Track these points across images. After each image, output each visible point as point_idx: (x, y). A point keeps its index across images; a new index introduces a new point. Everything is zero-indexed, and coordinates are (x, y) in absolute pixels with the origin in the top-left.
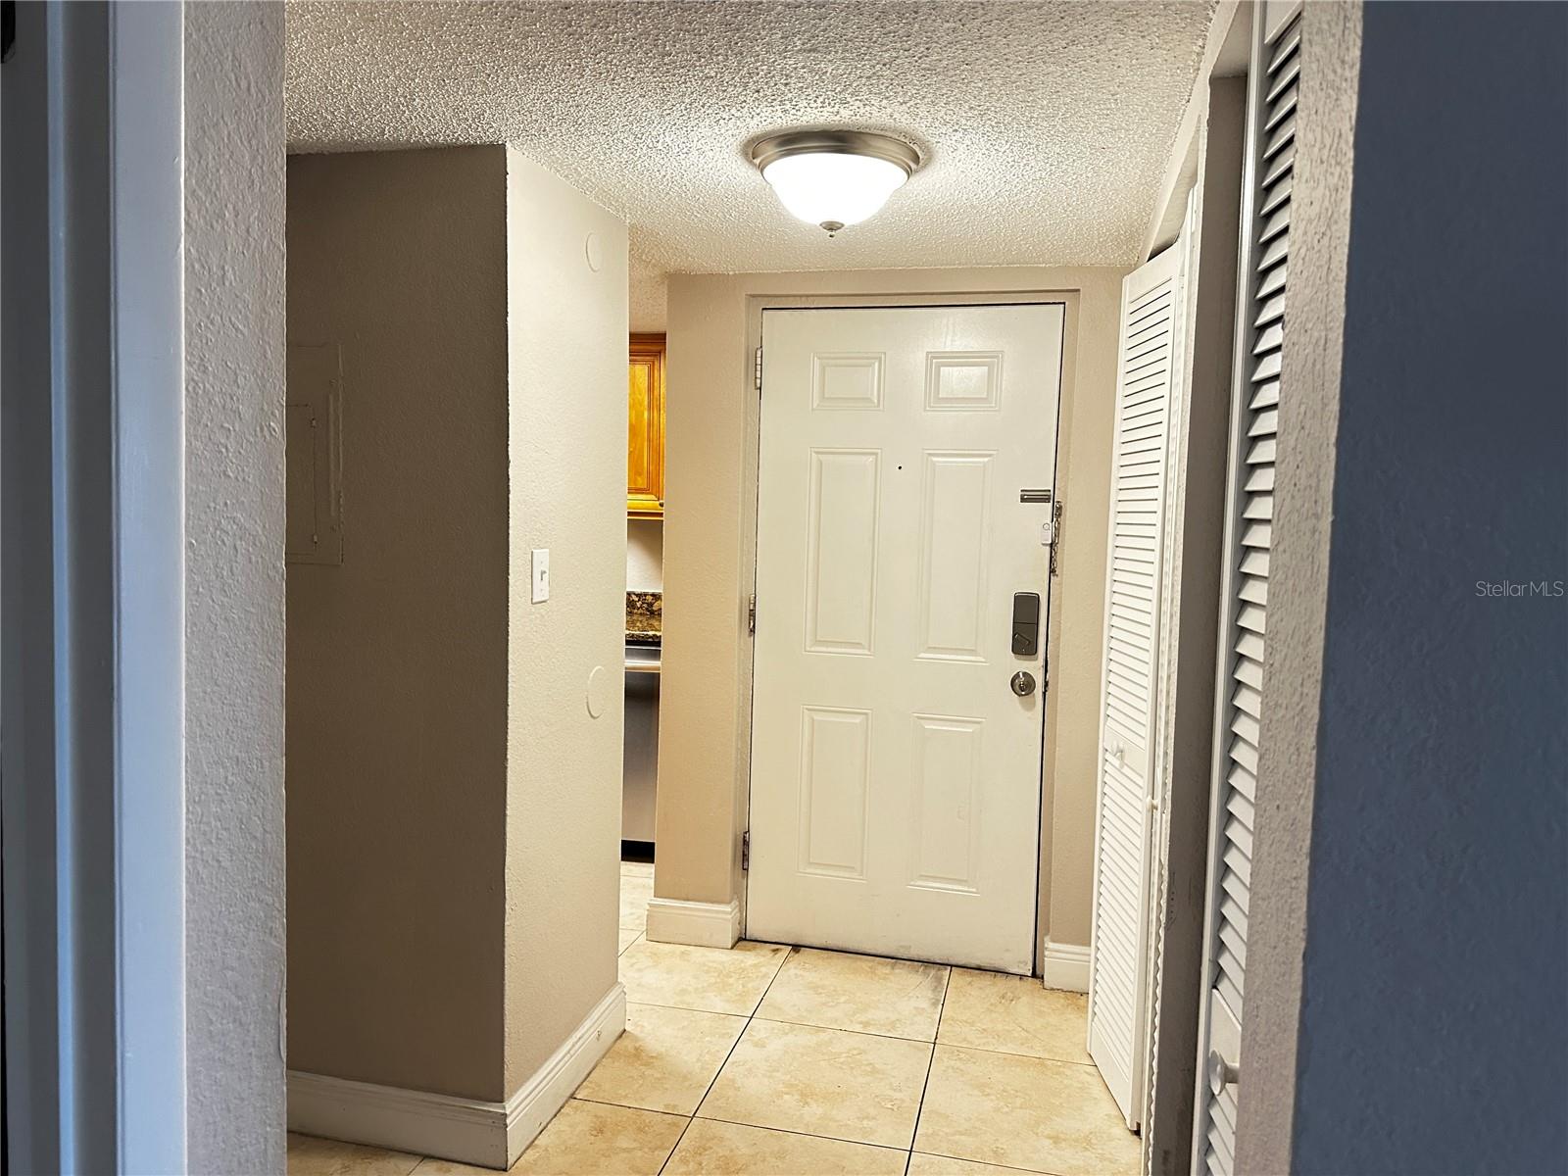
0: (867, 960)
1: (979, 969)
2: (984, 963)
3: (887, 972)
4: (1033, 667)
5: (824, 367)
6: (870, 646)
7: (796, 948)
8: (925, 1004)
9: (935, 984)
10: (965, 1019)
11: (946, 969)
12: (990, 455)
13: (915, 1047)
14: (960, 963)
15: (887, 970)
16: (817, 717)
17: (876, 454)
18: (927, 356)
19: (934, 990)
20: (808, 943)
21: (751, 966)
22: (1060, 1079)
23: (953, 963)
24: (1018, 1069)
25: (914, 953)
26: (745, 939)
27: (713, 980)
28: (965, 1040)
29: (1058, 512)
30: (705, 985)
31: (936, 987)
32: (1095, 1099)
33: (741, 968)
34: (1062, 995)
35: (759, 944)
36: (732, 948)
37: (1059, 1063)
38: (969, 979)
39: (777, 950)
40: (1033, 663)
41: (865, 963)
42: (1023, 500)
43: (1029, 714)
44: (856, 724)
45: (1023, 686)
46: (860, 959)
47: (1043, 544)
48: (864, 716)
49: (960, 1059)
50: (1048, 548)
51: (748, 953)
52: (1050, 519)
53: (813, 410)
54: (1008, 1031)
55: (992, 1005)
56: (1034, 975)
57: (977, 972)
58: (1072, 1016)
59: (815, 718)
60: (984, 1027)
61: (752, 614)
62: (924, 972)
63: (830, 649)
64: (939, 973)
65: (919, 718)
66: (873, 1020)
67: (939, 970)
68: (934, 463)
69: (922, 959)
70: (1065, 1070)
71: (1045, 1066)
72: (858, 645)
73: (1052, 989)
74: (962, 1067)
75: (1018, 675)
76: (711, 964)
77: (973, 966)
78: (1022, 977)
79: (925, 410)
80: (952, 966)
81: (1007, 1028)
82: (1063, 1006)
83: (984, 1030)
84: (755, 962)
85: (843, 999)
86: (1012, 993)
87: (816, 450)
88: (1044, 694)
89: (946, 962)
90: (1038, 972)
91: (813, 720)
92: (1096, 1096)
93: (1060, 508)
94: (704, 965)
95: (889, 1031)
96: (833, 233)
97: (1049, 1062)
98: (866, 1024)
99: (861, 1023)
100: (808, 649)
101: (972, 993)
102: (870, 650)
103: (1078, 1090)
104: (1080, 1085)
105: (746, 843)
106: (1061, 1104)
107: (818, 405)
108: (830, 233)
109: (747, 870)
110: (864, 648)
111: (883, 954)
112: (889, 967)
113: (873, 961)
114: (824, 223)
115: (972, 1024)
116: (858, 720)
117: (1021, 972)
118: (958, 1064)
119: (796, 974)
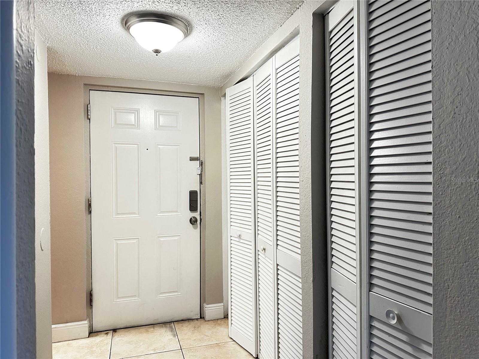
0: (143, 328)
1: (183, 320)
2: (184, 318)
3: (152, 330)
4: (197, 215)
5: (116, 113)
6: (139, 213)
7: (115, 330)
8: (172, 337)
9: (171, 329)
10: (187, 338)
11: (172, 324)
12: (179, 145)
13: (176, 353)
14: (176, 320)
15: (152, 329)
16: (119, 242)
17: (138, 144)
18: (155, 111)
19: (172, 332)
20: (119, 328)
21: (99, 341)
22: (226, 348)
23: (174, 321)
24: (212, 349)
25: (159, 321)
26: (92, 333)
27: (86, 351)
28: (190, 345)
29: (201, 164)
30: (84, 353)
31: (172, 330)
32: (239, 351)
33: (96, 344)
34: (212, 321)
35: (99, 333)
36: (88, 337)
37: (223, 343)
38: (181, 325)
39: (107, 333)
40: (197, 213)
41: (143, 329)
42: (190, 160)
43: (196, 230)
44: (135, 242)
45: (193, 221)
46: (141, 328)
47: (197, 174)
48: (138, 239)
49: (192, 352)
50: (199, 175)
51: (96, 337)
52: (199, 167)
53: (112, 128)
54: (202, 338)
55: (193, 331)
56: (201, 318)
57: (182, 321)
58: (218, 327)
59: (118, 242)
60: (194, 339)
61: (90, 205)
62: (165, 327)
63: (123, 216)
64: (170, 325)
65: (158, 237)
66: (156, 348)
67: (170, 324)
68: (159, 148)
69: (162, 322)
70: (226, 345)
71: (220, 346)
72: (135, 213)
73: (208, 321)
74: (195, 354)
75: (191, 218)
76: (82, 345)
77: (181, 320)
78: (197, 319)
79: (155, 130)
80: (173, 322)
81: (201, 337)
82: (214, 325)
83: (195, 340)
84: (101, 339)
85: (141, 344)
86: (197, 325)
87: (114, 142)
88: (200, 223)
89: (171, 321)
90: (202, 316)
91: (117, 243)
92: (239, 350)
93: (202, 163)
94: (80, 346)
95: (164, 350)
96: (158, 54)
97: (220, 344)
98: (155, 350)
99: (152, 350)
100: (114, 217)
101: (184, 329)
102: (139, 215)
103: (233, 350)
104: (233, 348)
105: (91, 295)
106: (231, 356)
107: (114, 126)
108: (156, 54)
109: (92, 305)
110: (137, 214)
111: (148, 324)
112: (153, 328)
113: (146, 327)
114: (154, 50)
115: (190, 339)
116: (135, 241)
117: (196, 318)
118: (192, 354)
119: (119, 340)
